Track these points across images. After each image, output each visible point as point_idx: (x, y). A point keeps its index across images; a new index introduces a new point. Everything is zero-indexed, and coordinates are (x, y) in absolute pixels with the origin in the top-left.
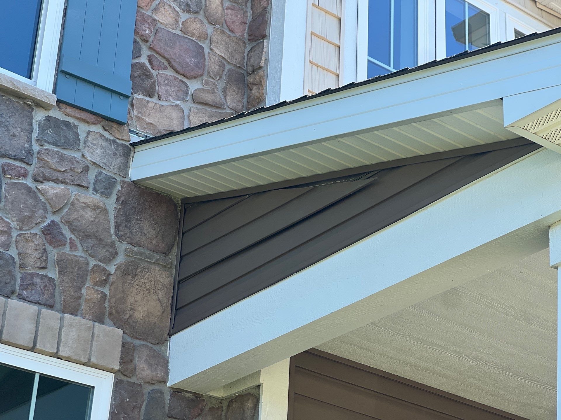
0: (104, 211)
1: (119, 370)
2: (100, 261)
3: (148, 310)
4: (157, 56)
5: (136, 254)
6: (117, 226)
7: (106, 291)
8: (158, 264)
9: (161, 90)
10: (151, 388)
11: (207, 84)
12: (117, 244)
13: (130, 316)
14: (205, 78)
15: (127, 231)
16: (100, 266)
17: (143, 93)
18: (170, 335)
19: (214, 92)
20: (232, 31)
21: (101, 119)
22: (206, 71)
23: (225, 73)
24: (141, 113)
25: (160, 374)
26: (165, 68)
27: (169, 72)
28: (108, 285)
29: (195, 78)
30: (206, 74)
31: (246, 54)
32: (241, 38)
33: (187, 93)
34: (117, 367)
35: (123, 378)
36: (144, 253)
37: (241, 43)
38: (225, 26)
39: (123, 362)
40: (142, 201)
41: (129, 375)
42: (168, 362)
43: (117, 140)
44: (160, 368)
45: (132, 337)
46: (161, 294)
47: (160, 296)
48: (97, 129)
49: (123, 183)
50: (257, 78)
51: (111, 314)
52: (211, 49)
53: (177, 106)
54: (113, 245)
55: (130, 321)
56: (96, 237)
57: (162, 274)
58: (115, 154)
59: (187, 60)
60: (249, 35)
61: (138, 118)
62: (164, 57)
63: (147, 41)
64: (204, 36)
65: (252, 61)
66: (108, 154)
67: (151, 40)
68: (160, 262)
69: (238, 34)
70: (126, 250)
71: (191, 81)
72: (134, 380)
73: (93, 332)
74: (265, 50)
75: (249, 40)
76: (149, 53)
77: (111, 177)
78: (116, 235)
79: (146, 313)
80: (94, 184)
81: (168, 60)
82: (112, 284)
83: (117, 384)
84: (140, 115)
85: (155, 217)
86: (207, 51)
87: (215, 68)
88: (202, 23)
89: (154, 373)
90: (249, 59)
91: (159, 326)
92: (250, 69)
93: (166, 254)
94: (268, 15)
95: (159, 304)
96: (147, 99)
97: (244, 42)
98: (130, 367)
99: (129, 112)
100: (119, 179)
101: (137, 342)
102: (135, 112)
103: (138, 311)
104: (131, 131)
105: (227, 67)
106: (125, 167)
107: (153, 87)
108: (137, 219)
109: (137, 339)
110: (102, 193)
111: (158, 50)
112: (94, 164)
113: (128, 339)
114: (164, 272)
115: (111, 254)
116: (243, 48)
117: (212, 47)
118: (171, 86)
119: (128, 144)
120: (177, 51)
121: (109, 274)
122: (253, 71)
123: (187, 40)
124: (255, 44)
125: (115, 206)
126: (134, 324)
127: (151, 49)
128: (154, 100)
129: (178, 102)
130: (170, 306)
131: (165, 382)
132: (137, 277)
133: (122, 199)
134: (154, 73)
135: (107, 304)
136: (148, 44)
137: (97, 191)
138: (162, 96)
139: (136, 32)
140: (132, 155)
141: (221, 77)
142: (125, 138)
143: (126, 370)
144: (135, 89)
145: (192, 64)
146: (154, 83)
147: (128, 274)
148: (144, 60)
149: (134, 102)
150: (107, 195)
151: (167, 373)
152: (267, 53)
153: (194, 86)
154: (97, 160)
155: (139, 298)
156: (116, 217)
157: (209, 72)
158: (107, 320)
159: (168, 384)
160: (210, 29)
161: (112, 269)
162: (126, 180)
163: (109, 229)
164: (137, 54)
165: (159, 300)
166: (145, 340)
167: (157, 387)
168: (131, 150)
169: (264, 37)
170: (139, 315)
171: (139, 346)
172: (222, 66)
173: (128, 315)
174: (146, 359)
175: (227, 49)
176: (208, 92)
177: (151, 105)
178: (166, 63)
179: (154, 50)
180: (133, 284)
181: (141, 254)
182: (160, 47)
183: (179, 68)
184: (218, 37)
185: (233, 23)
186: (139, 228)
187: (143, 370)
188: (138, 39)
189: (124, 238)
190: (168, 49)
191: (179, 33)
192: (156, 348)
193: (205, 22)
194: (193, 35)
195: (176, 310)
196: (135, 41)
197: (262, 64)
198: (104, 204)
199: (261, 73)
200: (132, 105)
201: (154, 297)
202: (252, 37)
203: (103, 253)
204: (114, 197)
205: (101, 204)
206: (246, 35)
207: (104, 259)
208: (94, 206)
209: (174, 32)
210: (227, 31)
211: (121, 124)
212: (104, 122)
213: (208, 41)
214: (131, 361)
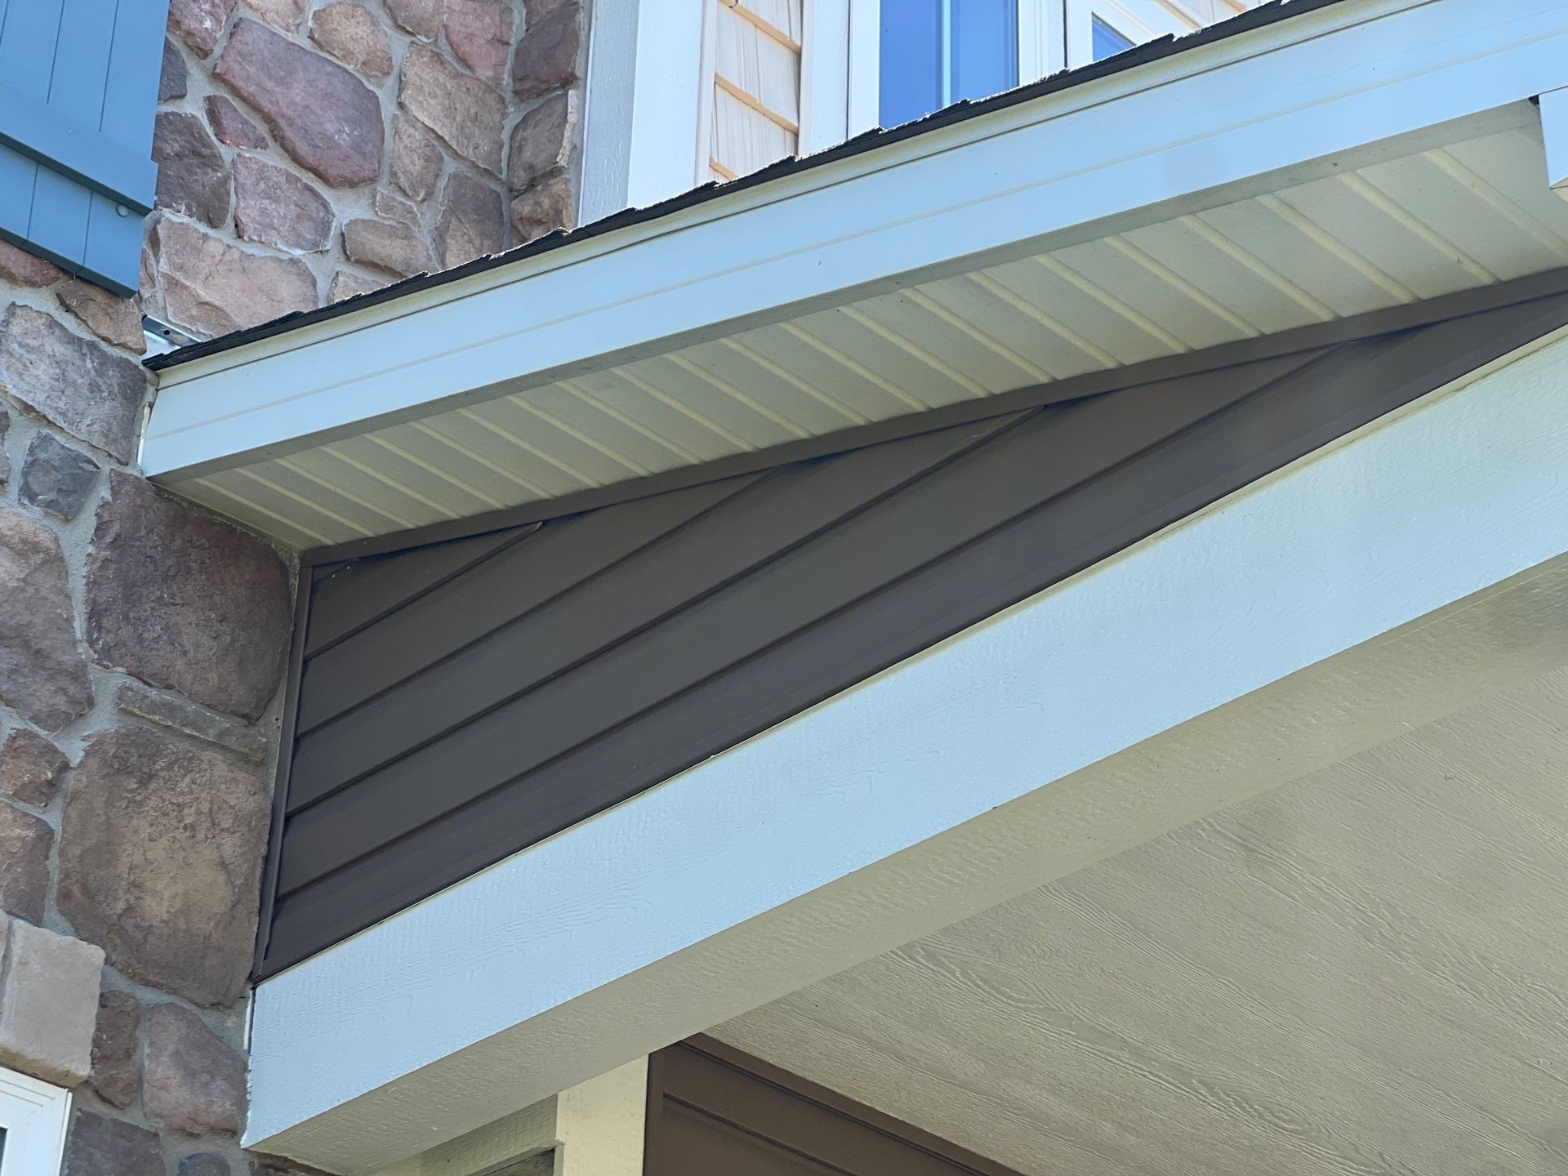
0: (55, 562)
1: (86, 1082)
2: (35, 719)
3: (186, 893)
4: (235, 102)
5: (154, 708)
6: (95, 615)
7: (53, 818)
8: (224, 748)
9: (248, 208)
10: (187, 1148)
11: (388, 208)
12: (94, 672)
13: (129, 909)
14: (382, 189)
15: (126, 632)
16: (36, 736)
17: (189, 208)
18: (255, 980)
19: (408, 236)
20: (463, 61)
21: (53, 273)
22: (386, 169)
23: (442, 183)
24: (181, 268)
25: (222, 1106)
26: (259, 143)
27: (272, 159)
28: (59, 802)
29: (352, 185)
30: (385, 179)
31: (505, 136)
32: (493, 86)
33: (324, 228)
34: (83, 1069)
35: (99, 1108)
36: (181, 708)
37: (491, 99)
38: (443, 43)
39: (101, 1055)
40: (178, 542)
41: (120, 1099)
42: (245, 1069)
43: (103, 345)
44: (220, 1083)
45: (132, 977)
46: (230, 846)
47: (228, 850)
48: (41, 301)
49: (119, 483)
50: (546, 202)
51: (65, 895)
52: (401, 106)
53: (294, 262)
54: (78, 674)
55: (128, 924)
56: (26, 645)
57: (234, 780)
58: (94, 387)
59: (330, 128)
60: (517, 79)
61: (173, 284)
62: (256, 108)
63: (203, 53)
64: (380, 65)
65: (527, 155)
66: (74, 383)
67: (218, 50)
68: (231, 742)
69: (485, 73)
70: (121, 694)
71: (340, 193)
72: (133, 1117)
73: (8, 949)
74: (572, 118)
75: (516, 93)
76: (210, 90)
77: (77, 458)
78: (92, 643)
79: (178, 904)
80: (25, 474)
81: (268, 119)
82: (73, 799)
83: (81, 1128)
84: (179, 276)
85: (217, 599)
86: (388, 109)
87: (414, 165)
88: (375, 23)
89: (202, 1100)
90: (516, 149)
91: (220, 949)
92: (521, 178)
93: (250, 720)
94: (581, 17)
95: (222, 878)
96: (203, 228)
97: (502, 100)
98: (125, 1074)
99: (145, 263)
100: (106, 467)
101: (148, 996)
102: (164, 265)
103: (154, 893)
104: (148, 324)
105: (450, 166)
106: (128, 430)
107: (220, 193)
108: (160, 598)
109: (147, 984)
110: (50, 504)
111: (240, 84)
112: (28, 409)
113: (121, 983)
114: (241, 776)
115: (73, 702)
116: (497, 117)
117: (406, 97)
118: (276, 200)
119: (137, 360)
120: (297, 93)
121: (65, 767)
122: (532, 185)
123: (330, 69)
124: (536, 103)
125: (91, 549)
126: (139, 936)
127: (217, 77)
128: (225, 235)
129: (298, 253)
130: (257, 886)
131: (235, 1133)
132: (153, 785)
133: (116, 527)
134: (226, 153)
135: (54, 863)
136: (208, 62)
137: (32, 498)
138: (250, 227)
139: (174, 22)
140: (149, 397)
141: (430, 194)
142: (130, 339)
143: (111, 1081)
144: (167, 191)
145: (343, 140)
146: (224, 181)
147: (125, 770)
148: (192, 107)
149: (162, 232)
150: (68, 516)
151: (242, 1105)
152: (579, 126)
153: (347, 209)
154: (37, 400)
155: (158, 852)
156: (93, 584)
157: (394, 174)
158: (52, 913)
159: (245, 1141)
160: (399, 46)
161: (74, 749)
162: (129, 470)
163: (69, 621)
164: (173, 87)
165: (224, 865)
166: (174, 991)
167: (206, 1146)
168: (145, 381)
169: (569, 81)
170: (157, 907)
171: (155, 1008)
172: (433, 161)
173: (121, 906)
174: (177, 1053)
175: (450, 112)
176: (392, 233)
177: (215, 248)
178: (262, 129)
179: (225, 82)
180: (140, 804)
181: (171, 710)
182: (244, 75)
183: (303, 148)
184: (420, 72)
185: (470, 37)
186: (166, 629)
187: (164, 1088)
188: (177, 44)
189: (116, 654)
190: (270, 85)
191: (307, 44)
192: (210, 1019)
193: (385, 23)
194: (347, 55)
195: (278, 900)
196: (168, 48)
197: (562, 161)
198: (56, 540)
199: (557, 186)
200: (154, 242)
201: (209, 853)
202: (528, 85)
203: (45, 695)
204: (87, 522)
205: (44, 538)
206: (507, 79)
207: (50, 715)
208: (24, 542)
209: (290, 37)
210: (448, 57)
211: (117, 292)
212: (64, 284)
213: (391, 81)
214: (128, 1054)
